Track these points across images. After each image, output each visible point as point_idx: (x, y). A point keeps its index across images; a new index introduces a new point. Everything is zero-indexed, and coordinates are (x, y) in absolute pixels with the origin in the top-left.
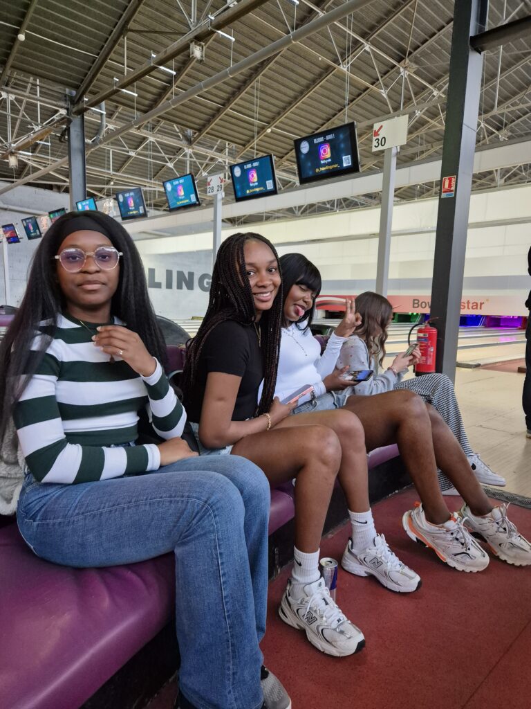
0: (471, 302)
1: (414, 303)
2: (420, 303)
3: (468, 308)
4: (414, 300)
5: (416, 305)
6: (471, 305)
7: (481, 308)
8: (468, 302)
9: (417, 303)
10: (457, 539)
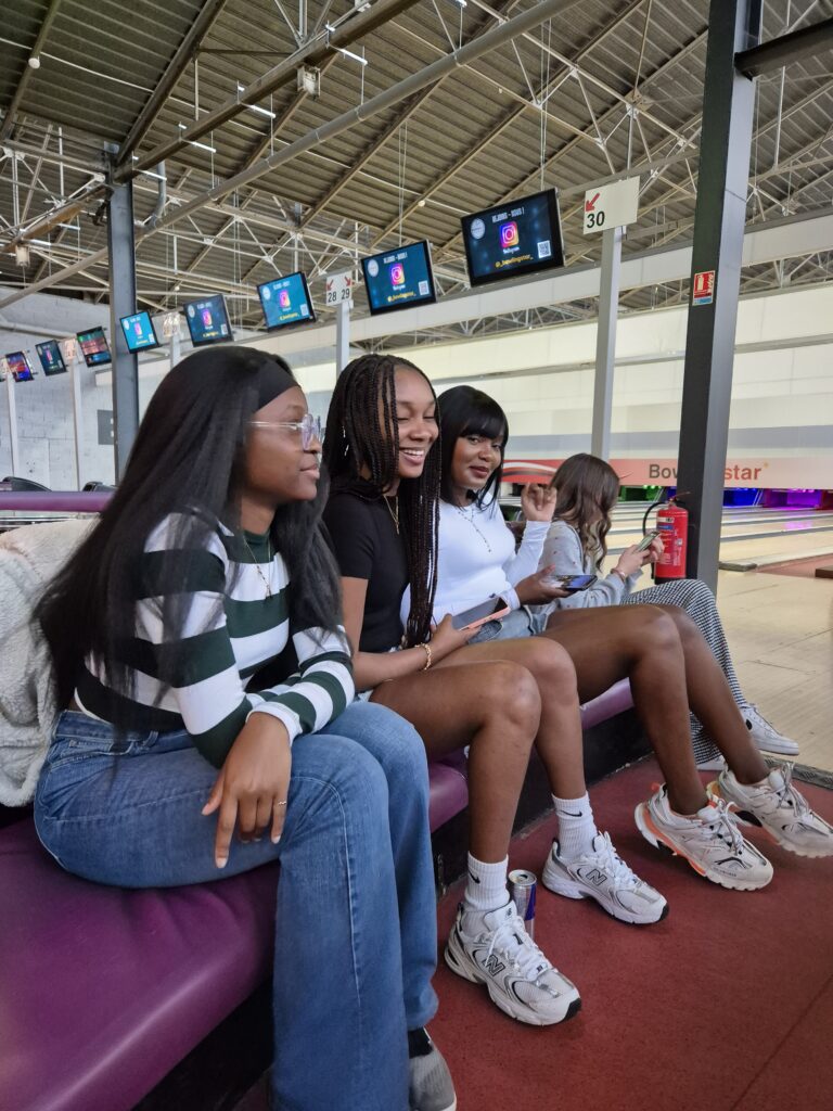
0: (741, 468)
1: (651, 471)
2: (660, 471)
3: (737, 478)
4: (651, 466)
5: (654, 474)
6: (740, 473)
7: (756, 478)
8: (736, 469)
9: (657, 471)
10: (720, 836)
